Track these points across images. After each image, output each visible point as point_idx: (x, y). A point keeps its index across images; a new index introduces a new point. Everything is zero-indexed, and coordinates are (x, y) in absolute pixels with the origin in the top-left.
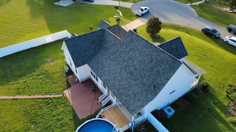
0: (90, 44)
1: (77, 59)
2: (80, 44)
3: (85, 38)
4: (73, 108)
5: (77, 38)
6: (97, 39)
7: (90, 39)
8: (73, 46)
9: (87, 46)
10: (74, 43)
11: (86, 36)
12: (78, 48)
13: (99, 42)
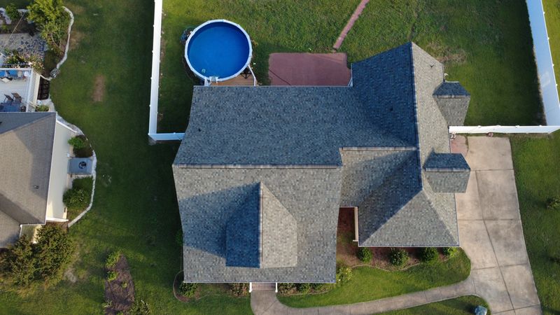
0: (390, 102)
1: (367, 66)
2: (395, 77)
3: (404, 92)
4: (298, 52)
5: (408, 72)
6: (396, 120)
7: (399, 103)
8: (393, 62)
9: (388, 92)
10: (399, 64)
11: (408, 94)
12: (387, 72)
13: (389, 123)
